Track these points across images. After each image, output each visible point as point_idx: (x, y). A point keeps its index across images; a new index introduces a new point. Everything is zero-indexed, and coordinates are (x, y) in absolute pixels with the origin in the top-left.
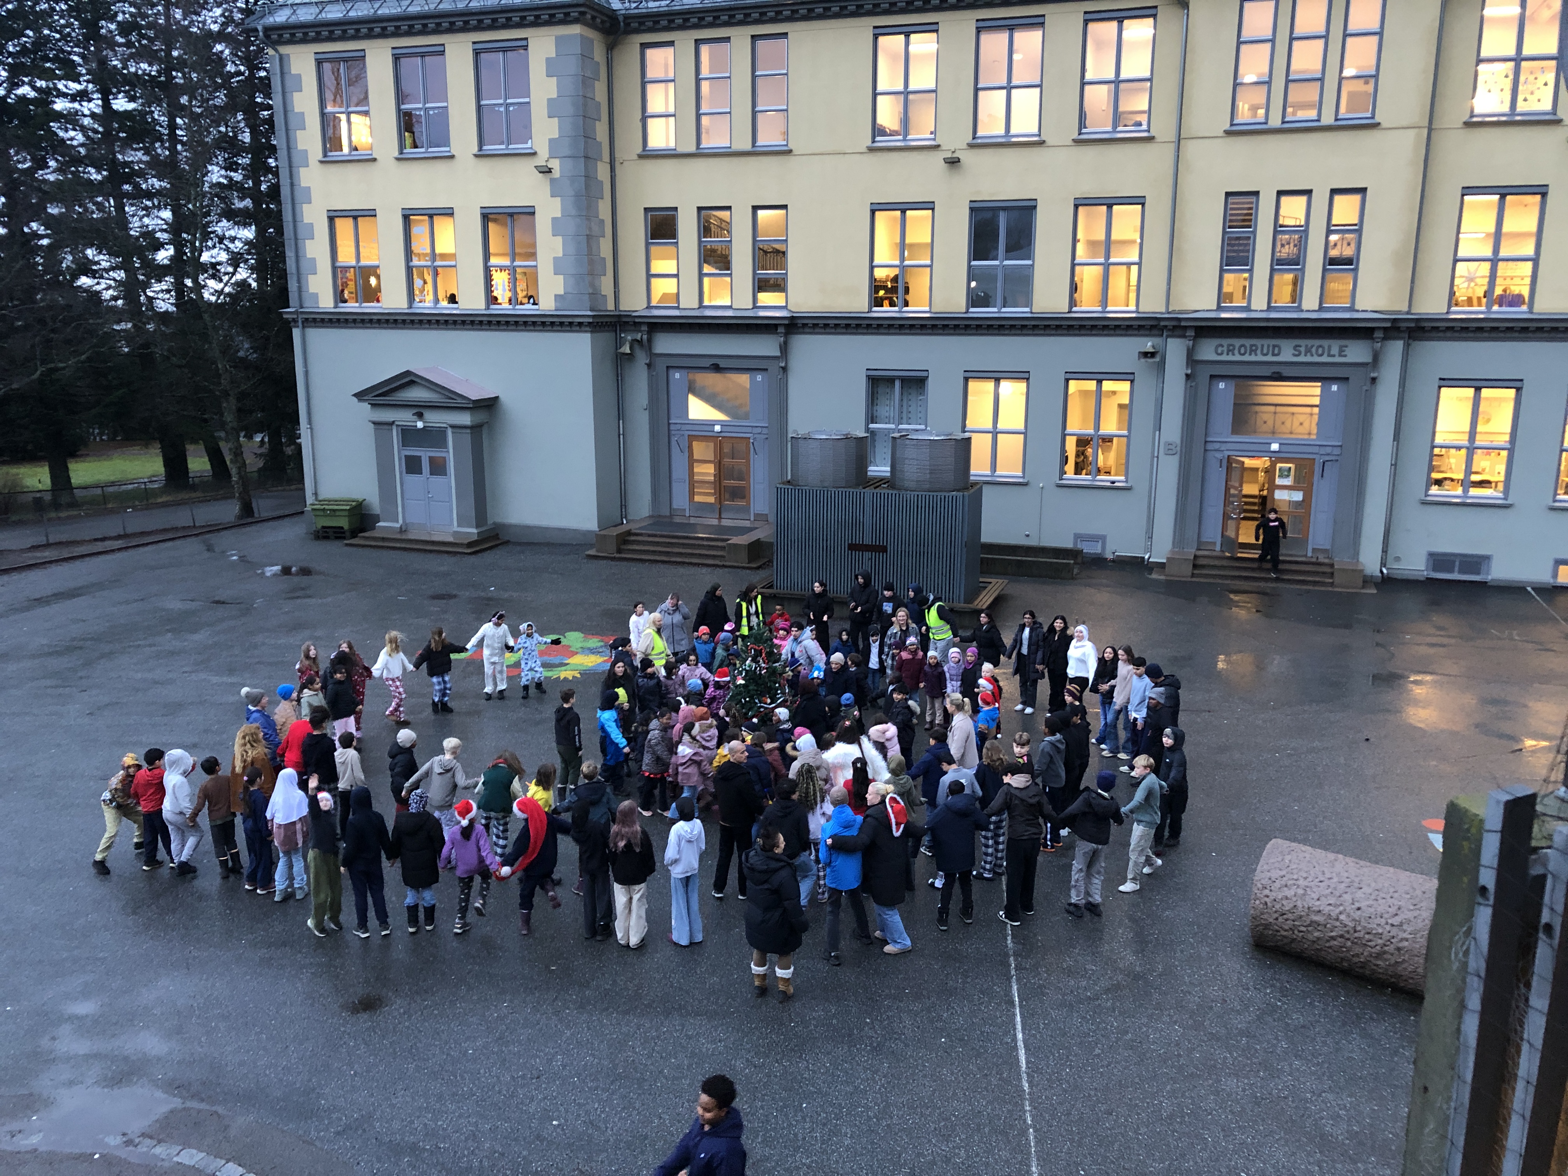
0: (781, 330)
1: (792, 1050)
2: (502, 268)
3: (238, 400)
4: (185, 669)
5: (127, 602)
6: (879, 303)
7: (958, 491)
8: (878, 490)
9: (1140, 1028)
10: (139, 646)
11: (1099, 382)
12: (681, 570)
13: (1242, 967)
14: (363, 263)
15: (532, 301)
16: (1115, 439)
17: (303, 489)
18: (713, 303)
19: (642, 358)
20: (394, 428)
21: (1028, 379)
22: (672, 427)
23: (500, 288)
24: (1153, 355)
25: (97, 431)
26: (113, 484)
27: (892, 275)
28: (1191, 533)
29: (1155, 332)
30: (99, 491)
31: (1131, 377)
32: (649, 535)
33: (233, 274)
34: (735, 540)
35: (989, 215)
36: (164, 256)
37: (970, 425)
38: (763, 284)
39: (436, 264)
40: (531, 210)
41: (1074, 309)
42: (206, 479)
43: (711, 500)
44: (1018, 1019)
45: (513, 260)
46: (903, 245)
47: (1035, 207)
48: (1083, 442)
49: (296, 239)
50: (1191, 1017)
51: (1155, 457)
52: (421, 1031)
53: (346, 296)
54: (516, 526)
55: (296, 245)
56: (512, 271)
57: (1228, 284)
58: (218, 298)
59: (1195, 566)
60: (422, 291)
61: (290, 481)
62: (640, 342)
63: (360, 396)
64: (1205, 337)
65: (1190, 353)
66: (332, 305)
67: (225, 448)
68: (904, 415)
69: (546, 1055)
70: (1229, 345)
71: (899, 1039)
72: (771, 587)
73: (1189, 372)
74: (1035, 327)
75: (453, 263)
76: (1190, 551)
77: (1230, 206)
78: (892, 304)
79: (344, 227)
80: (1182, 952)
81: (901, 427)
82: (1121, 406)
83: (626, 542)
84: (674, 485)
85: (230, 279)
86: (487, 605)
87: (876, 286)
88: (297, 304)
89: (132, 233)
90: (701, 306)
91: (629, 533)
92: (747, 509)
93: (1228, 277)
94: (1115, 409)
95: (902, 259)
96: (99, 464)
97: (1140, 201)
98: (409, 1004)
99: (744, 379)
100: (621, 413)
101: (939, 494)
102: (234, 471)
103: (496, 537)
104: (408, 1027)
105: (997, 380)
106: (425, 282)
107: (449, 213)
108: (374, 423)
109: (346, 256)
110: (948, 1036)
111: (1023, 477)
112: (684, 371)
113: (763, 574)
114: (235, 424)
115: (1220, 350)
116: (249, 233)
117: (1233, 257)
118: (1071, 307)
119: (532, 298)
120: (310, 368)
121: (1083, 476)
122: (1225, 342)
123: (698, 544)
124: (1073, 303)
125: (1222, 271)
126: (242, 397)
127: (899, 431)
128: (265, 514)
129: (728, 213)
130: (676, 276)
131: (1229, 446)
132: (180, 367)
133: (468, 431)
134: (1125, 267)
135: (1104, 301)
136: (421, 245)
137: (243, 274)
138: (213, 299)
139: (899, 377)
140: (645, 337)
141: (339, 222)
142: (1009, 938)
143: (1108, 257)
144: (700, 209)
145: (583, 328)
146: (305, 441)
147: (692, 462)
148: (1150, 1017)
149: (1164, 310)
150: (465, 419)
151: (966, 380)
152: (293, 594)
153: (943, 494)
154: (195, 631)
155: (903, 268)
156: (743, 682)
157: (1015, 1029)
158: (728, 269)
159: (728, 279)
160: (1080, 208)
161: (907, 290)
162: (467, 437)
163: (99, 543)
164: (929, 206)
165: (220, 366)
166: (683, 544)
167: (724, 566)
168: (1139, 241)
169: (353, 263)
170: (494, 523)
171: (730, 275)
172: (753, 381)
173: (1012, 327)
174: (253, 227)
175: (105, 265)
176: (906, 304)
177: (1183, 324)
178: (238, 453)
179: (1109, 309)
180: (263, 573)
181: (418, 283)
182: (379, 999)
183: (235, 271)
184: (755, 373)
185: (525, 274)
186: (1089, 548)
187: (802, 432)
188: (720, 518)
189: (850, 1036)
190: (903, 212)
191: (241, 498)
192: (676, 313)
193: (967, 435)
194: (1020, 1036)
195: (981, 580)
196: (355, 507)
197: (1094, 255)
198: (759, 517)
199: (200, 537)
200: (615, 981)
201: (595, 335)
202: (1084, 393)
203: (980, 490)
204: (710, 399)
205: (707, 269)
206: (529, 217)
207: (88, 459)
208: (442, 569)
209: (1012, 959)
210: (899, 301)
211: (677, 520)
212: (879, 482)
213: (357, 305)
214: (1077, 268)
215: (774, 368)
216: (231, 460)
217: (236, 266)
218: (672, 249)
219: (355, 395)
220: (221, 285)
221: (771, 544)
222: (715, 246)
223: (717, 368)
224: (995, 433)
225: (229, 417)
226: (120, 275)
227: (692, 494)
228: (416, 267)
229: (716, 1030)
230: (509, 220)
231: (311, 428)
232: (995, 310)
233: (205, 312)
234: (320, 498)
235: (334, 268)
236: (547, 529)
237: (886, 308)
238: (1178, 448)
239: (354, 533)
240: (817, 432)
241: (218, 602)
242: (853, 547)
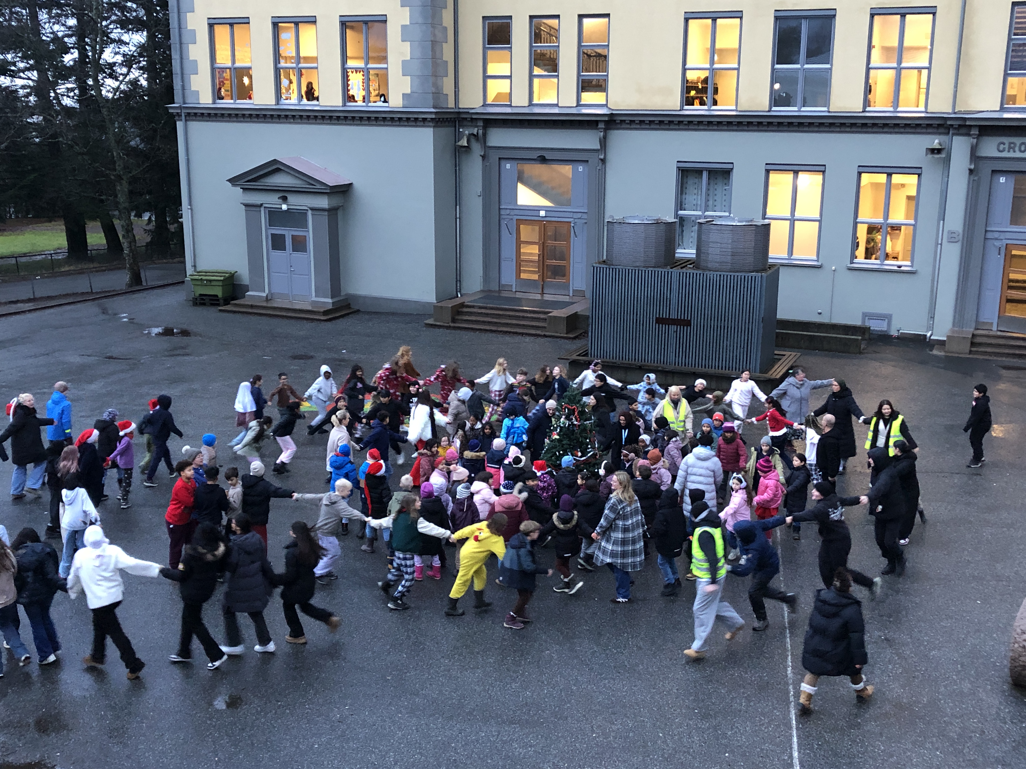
0: (601, 125)
1: (593, 757)
2: (357, 70)
3: (130, 183)
4: (83, 414)
5: (35, 356)
6: (690, 102)
7: (757, 271)
8: (684, 270)
9: (905, 753)
10: (44, 393)
11: (889, 175)
12: (508, 338)
13: (1000, 702)
14: (238, 64)
15: (382, 99)
16: (903, 228)
17: (184, 262)
18: (542, 101)
19: (477, 150)
20: (262, 209)
21: (824, 172)
22: (502, 212)
23: (355, 87)
24: (939, 151)
25: (12, 210)
26: (25, 255)
27: (703, 77)
28: (970, 314)
29: (941, 130)
30: (13, 261)
31: (919, 171)
32: (480, 308)
33: (128, 74)
34: (555, 313)
35: (793, 24)
36: (69, 59)
37: (770, 212)
38: (586, 84)
39: (301, 65)
40: (383, 18)
41: (868, 109)
42: (102, 252)
43: (535, 277)
44: (795, 739)
45: (367, 63)
46: (713, 50)
47: (834, 16)
48: (872, 229)
49: (181, 44)
50: (951, 745)
51: (938, 244)
52: (274, 727)
53: (223, 92)
54: (365, 297)
55: (181, 47)
56: (366, 72)
57: (1012, 87)
58: (115, 94)
59: (973, 344)
60: (288, 89)
61: (173, 256)
62: (476, 136)
63: (233, 181)
64: (989, 135)
65: (974, 149)
66: (210, 101)
67: (117, 223)
68: (710, 203)
69: (380, 751)
70: (1010, 143)
71: (689, 753)
72: (586, 355)
73: (972, 167)
74: (831, 125)
75: (314, 65)
76: (969, 330)
77: (1016, 15)
78: (702, 103)
79: (222, 32)
80: (945, 687)
81: (707, 213)
82: (909, 198)
83: (459, 313)
84: (503, 264)
85: (125, 78)
86: (339, 365)
87: (687, 87)
88: (181, 101)
89: (44, 38)
90: (531, 104)
91: (462, 305)
92: (566, 286)
93: (1010, 80)
94: (904, 201)
95: (712, 62)
96: (13, 237)
97: (932, 11)
98: (266, 703)
99: (567, 170)
100: (458, 199)
101: (739, 274)
102: (125, 245)
103: (348, 306)
104: (264, 724)
105: (796, 173)
106: (291, 82)
107: (312, 21)
108: (246, 205)
109: (223, 59)
110: (732, 752)
111: (818, 261)
112: (515, 163)
113: (579, 343)
114: (127, 205)
115: (1002, 147)
116: (140, 38)
117: (1017, 62)
118: (865, 107)
119: (384, 97)
120: (190, 157)
121: (873, 261)
122: (1006, 140)
123: (521, 315)
124: (867, 103)
125: (1006, 75)
126: (133, 181)
127: (706, 217)
128: (151, 283)
129: (557, 21)
130: (510, 77)
131: (1008, 235)
132: (83, 154)
133: (326, 213)
134: (916, 71)
135: (896, 102)
136: (288, 49)
137: (135, 73)
138: (110, 95)
139: (706, 169)
140: (481, 132)
141: (217, 28)
142: (789, 669)
143: (900, 62)
144: (531, 17)
145: (427, 124)
146: (186, 220)
147: (519, 243)
148: (914, 743)
149: (950, 111)
150: (323, 202)
151: (768, 172)
152: (173, 353)
153: (743, 274)
154: (91, 382)
155: (713, 71)
156: (557, 437)
157: (791, 748)
158: (556, 71)
159: (555, 80)
160: (876, 18)
161: (716, 91)
162: (324, 219)
163: (14, 306)
164: (738, 15)
165: (115, 154)
166: (509, 316)
167: (545, 336)
168: (929, 47)
169: (229, 64)
170: (346, 295)
171: (557, 76)
172: (575, 171)
173: (811, 124)
174: (145, 33)
175: (21, 65)
176: (715, 103)
177: (968, 123)
178: (129, 229)
179: (899, 109)
180: (149, 333)
181: (285, 82)
182: (240, 698)
183: (129, 71)
184: (576, 164)
185: (377, 75)
186: (876, 326)
187: (618, 217)
188: (542, 294)
189: (644, 747)
190: (714, 20)
191: (131, 269)
192: (508, 110)
193: (767, 222)
194: (796, 754)
195: (776, 352)
196: (228, 278)
197: (888, 60)
198: (579, 293)
199: (96, 302)
200: (440, 691)
201: (436, 129)
202: (875, 185)
203: (777, 271)
204: (537, 188)
205: (537, 71)
206: (381, 25)
207: (6, 233)
208: (301, 333)
209: (791, 687)
210: (708, 101)
211: (505, 294)
212: (685, 263)
213: (232, 101)
214: (872, 72)
215: (594, 159)
216: (124, 236)
217: (130, 67)
218: (507, 52)
219: (229, 180)
220: (117, 83)
221: (587, 317)
222: (545, 51)
223: (543, 160)
224: (793, 220)
225: (122, 198)
226: (34, 75)
227: (519, 272)
228: (282, 68)
229: (527, 737)
230: (364, 27)
231: (191, 209)
232: (795, 109)
233: (103, 107)
234: (198, 270)
235: (213, 69)
236: (393, 300)
237: (697, 106)
238: (961, 236)
239: (227, 301)
240: (634, 217)
241: (110, 358)
242: (660, 321)
